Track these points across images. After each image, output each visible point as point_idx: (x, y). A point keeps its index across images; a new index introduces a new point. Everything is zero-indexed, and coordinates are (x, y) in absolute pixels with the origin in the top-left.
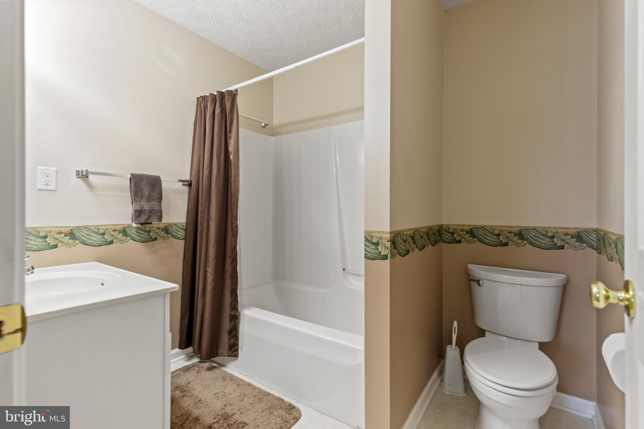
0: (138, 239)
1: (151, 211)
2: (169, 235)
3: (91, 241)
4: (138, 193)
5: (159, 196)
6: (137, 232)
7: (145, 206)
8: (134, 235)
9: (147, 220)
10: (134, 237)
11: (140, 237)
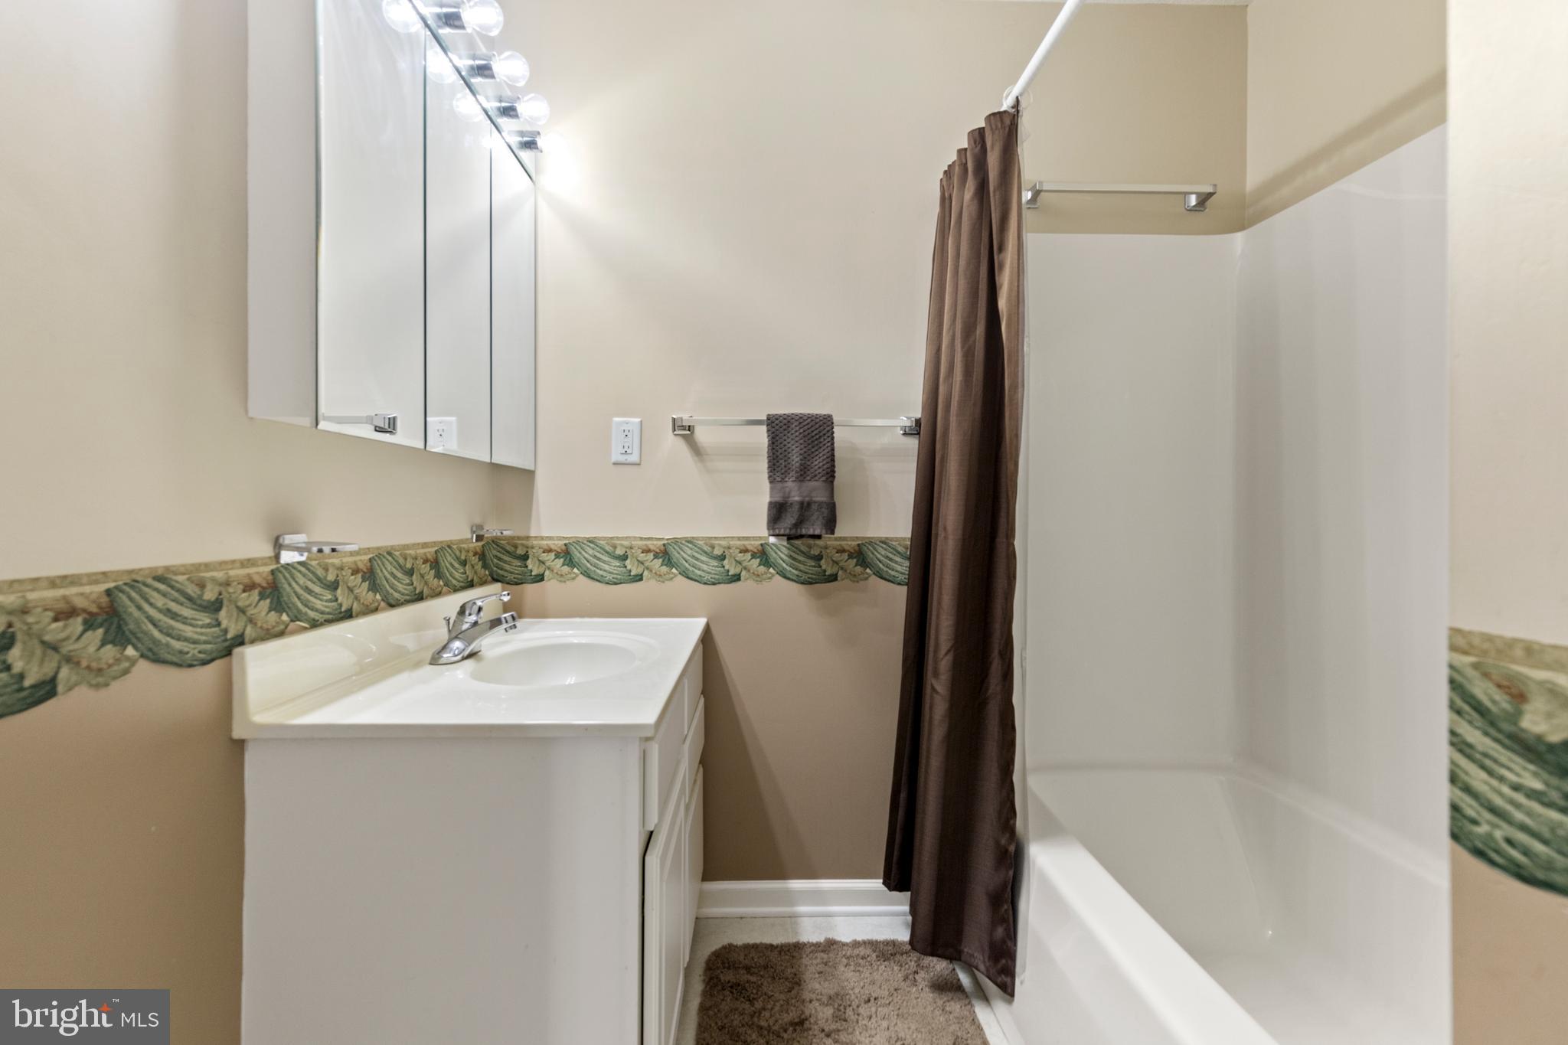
0: (793, 574)
1: (805, 507)
2: (868, 570)
3: (699, 573)
4: (778, 462)
5: (825, 467)
6: (791, 557)
7: (793, 494)
8: (784, 565)
9: (797, 529)
10: (784, 569)
11: (796, 569)
